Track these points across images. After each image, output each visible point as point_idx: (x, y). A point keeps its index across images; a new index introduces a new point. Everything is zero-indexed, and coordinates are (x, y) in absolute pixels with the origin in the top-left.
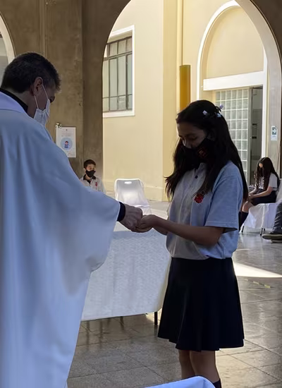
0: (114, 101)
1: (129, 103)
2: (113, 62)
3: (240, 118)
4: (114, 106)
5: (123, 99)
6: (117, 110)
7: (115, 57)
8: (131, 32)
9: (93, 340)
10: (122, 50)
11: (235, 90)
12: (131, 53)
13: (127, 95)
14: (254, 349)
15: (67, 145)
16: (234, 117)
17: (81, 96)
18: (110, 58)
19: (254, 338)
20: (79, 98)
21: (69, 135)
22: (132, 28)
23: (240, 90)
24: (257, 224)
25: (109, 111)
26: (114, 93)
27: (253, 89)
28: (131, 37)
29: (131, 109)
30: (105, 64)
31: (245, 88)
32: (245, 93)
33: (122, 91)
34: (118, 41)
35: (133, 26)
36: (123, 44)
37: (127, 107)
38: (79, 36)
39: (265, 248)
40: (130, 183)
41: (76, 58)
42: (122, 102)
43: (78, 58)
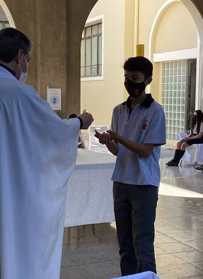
0: (88, 69)
1: (99, 71)
2: (88, 41)
3: (180, 82)
4: (88, 73)
5: (95, 68)
6: (91, 76)
7: (89, 38)
8: (101, 20)
9: (73, 241)
10: (95, 32)
11: (176, 62)
12: (101, 35)
13: (98, 65)
14: (188, 250)
15: (55, 101)
16: (175, 81)
17: (65, 66)
18: (86, 38)
19: (188, 241)
20: (64, 68)
21: (56, 94)
22: (102, 17)
23: (180, 61)
24: (192, 159)
25: (85, 76)
26: (88, 64)
27: (189, 60)
28: (101, 23)
29: (101, 75)
30: (83, 42)
31: (184, 61)
32: (184, 64)
33: (95, 62)
34: (92, 26)
35: (103, 15)
36: (95, 28)
37: (98, 74)
38: (64, 23)
39: (197, 176)
40: (100, 128)
41: (62, 39)
42: (95, 70)
43: (63, 38)
